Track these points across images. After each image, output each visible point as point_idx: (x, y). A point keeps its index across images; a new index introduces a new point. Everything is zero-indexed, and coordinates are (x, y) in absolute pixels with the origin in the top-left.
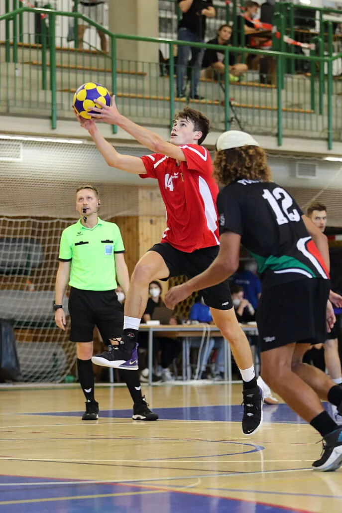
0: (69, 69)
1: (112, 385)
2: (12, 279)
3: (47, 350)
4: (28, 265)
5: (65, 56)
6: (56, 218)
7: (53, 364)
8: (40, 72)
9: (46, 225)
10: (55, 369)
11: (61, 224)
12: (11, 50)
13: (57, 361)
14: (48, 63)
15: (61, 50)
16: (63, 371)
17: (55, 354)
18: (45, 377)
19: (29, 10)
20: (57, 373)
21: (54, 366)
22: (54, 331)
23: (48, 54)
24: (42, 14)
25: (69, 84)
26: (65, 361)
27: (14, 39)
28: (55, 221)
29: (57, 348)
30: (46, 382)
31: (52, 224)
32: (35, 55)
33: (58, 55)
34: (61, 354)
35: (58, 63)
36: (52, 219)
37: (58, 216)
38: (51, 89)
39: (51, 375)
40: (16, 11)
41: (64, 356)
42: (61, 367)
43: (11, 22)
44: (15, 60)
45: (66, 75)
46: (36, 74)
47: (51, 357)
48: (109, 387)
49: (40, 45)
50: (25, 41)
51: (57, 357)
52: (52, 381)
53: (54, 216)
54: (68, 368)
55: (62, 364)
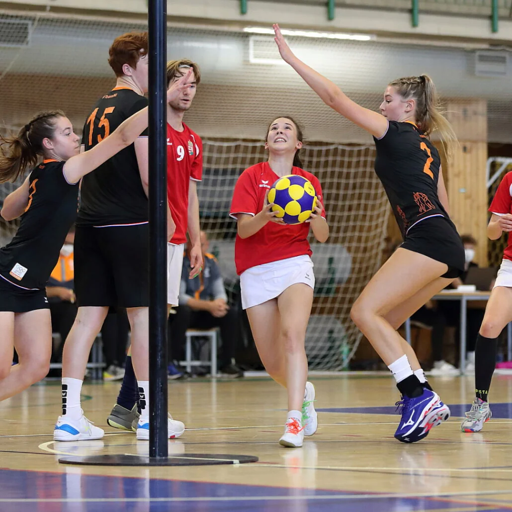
3: (321, 325)
6: (332, 144)
7: (328, 345)
10: (332, 352)
11: (339, 152)
13: (334, 341)
17: (331, 332)
18: (319, 364)
20: (335, 358)
21: (330, 348)
22: (330, 300)
28: (332, 147)
29: (334, 323)
30: (322, 369)
31: (327, 151)
34: (339, 332)
36: (327, 144)
37: (336, 141)
39: (326, 360)
41: (343, 334)
47: (326, 335)
51: (335, 335)
52: (329, 369)
53: (330, 140)
54: (350, 350)
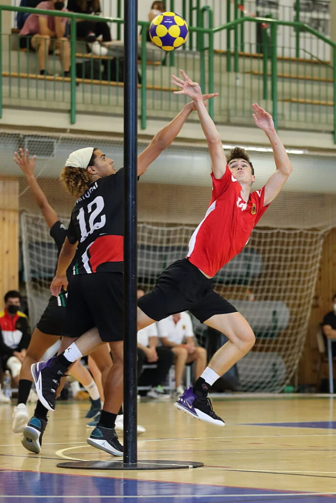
0: (290, 79)
1: (332, 395)
2: (232, 289)
3: (267, 360)
4: (248, 274)
5: (287, 66)
6: (276, 229)
7: (272, 374)
8: (262, 82)
9: (266, 235)
10: (274, 379)
11: (281, 234)
12: (232, 60)
13: (276, 371)
14: (269, 72)
15: (283, 60)
16: (282, 382)
17: (274, 365)
18: (264, 388)
19: (250, 20)
20: (276, 383)
21: (274, 376)
22: (274, 342)
23: (269, 64)
24: (264, 24)
25: (290, 94)
26: (284, 371)
27: (236, 49)
28: (275, 231)
29: (277, 358)
30: (266, 392)
31: (272, 234)
32: (257, 65)
33: (279, 65)
34: (280, 364)
35: (279, 73)
36: (272, 229)
37: (278, 226)
38: (273, 98)
39: (270, 385)
40: (236, 21)
41: (283, 366)
42: (281, 377)
43: (232, 32)
44: (236, 70)
45: (287, 85)
46: (258, 84)
47: (270, 367)
48: (328, 398)
49: (261, 55)
50: (247, 51)
51: (277, 367)
52: (271, 391)
53: (274, 226)
54: (287, 378)
55: (282, 374)
